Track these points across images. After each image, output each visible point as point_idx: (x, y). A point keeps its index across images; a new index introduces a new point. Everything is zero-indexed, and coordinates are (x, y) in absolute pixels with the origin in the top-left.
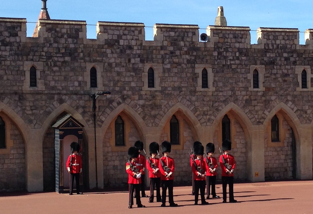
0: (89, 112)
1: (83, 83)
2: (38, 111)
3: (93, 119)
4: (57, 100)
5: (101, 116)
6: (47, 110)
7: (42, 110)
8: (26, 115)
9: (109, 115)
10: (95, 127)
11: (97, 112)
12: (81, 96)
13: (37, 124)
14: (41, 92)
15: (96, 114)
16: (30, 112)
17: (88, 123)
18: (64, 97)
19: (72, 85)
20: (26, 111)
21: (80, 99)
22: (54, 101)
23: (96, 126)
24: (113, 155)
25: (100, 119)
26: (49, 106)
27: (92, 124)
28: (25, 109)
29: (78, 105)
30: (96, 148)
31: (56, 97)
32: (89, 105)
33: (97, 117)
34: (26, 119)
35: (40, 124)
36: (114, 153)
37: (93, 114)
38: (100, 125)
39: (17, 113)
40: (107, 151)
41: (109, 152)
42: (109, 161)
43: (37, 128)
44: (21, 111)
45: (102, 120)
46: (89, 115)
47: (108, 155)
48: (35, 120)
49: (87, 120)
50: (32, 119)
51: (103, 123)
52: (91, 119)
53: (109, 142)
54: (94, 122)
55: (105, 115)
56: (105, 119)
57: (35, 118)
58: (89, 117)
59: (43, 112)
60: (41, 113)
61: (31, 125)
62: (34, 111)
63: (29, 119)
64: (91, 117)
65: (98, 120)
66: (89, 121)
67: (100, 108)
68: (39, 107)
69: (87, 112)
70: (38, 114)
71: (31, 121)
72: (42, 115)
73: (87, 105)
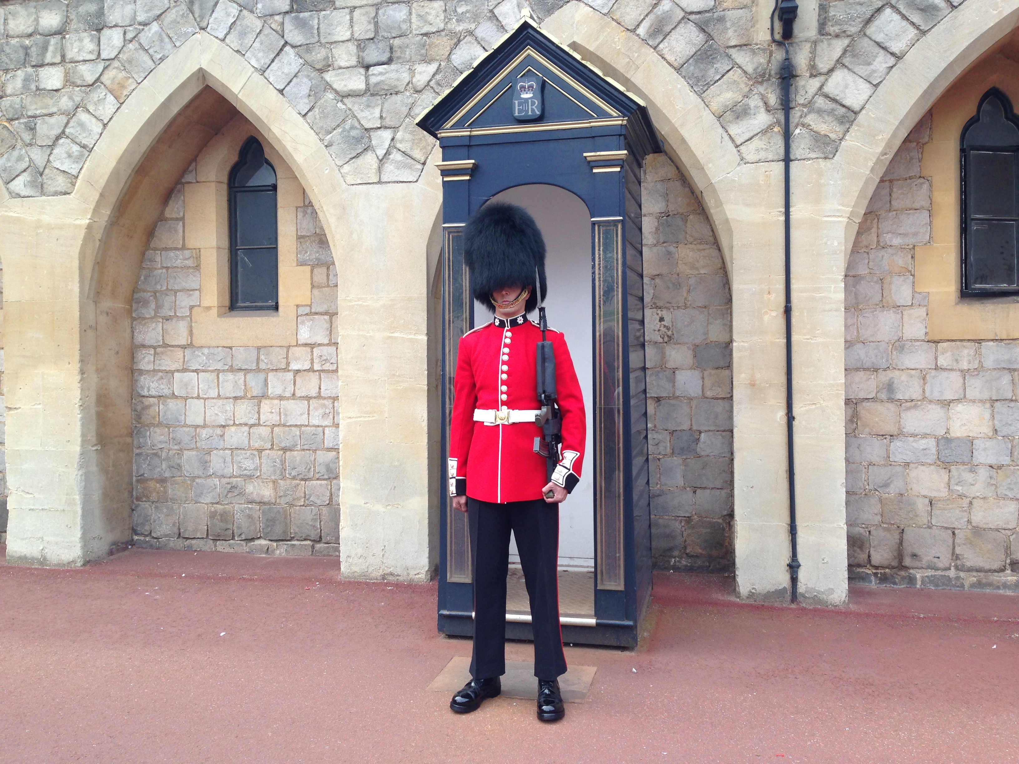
0: (741, 46)
2: (405, 77)
3: (773, 99)
5: (839, 76)
7: (430, 61)
8: (330, 96)
9: (898, 57)
10: (787, 160)
11: (807, 47)
13: (396, 156)
15: (802, 59)
16: (357, 82)
17: (734, 130)
23: (799, 150)
24: (942, 361)
25: (827, 96)
26: (471, 33)
27: (764, 132)
28: (326, 67)
29: (665, 6)
30: (788, 311)
33: (804, 86)
34: (334, 124)
35: (411, 153)
36: (949, 354)
37: (774, 67)
38: (827, 144)
39: (281, 91)
40: (896, 338)
41: (911, 340)
42: (909, 409)
43: (394, 182)
44: (305, 80)
45: (847, 102)
46: (745, 72)
47: (897, 365)
48: (386, 128)
49: (727, 106)
50: (368, 126)
51: (854, 127)
52: (761, 104)
53: (913, 276)
54: (778, 122)
55: (869, 64)
56: (869, 94)
57: (381, 117)
58: (742, 86)
59: (434, 75)
60: (419, 84)
61: (360, 161)
62: (381, 74)
63: (347, 127)
64: (761, 89)
65: (815, 102)
66: (742, 120)
67: (832, 13)
68: (407, 46)
69: (732, 52)
70: (402, 88)
71: (360, 140)
72: (427, 98)
73: (728, 4)
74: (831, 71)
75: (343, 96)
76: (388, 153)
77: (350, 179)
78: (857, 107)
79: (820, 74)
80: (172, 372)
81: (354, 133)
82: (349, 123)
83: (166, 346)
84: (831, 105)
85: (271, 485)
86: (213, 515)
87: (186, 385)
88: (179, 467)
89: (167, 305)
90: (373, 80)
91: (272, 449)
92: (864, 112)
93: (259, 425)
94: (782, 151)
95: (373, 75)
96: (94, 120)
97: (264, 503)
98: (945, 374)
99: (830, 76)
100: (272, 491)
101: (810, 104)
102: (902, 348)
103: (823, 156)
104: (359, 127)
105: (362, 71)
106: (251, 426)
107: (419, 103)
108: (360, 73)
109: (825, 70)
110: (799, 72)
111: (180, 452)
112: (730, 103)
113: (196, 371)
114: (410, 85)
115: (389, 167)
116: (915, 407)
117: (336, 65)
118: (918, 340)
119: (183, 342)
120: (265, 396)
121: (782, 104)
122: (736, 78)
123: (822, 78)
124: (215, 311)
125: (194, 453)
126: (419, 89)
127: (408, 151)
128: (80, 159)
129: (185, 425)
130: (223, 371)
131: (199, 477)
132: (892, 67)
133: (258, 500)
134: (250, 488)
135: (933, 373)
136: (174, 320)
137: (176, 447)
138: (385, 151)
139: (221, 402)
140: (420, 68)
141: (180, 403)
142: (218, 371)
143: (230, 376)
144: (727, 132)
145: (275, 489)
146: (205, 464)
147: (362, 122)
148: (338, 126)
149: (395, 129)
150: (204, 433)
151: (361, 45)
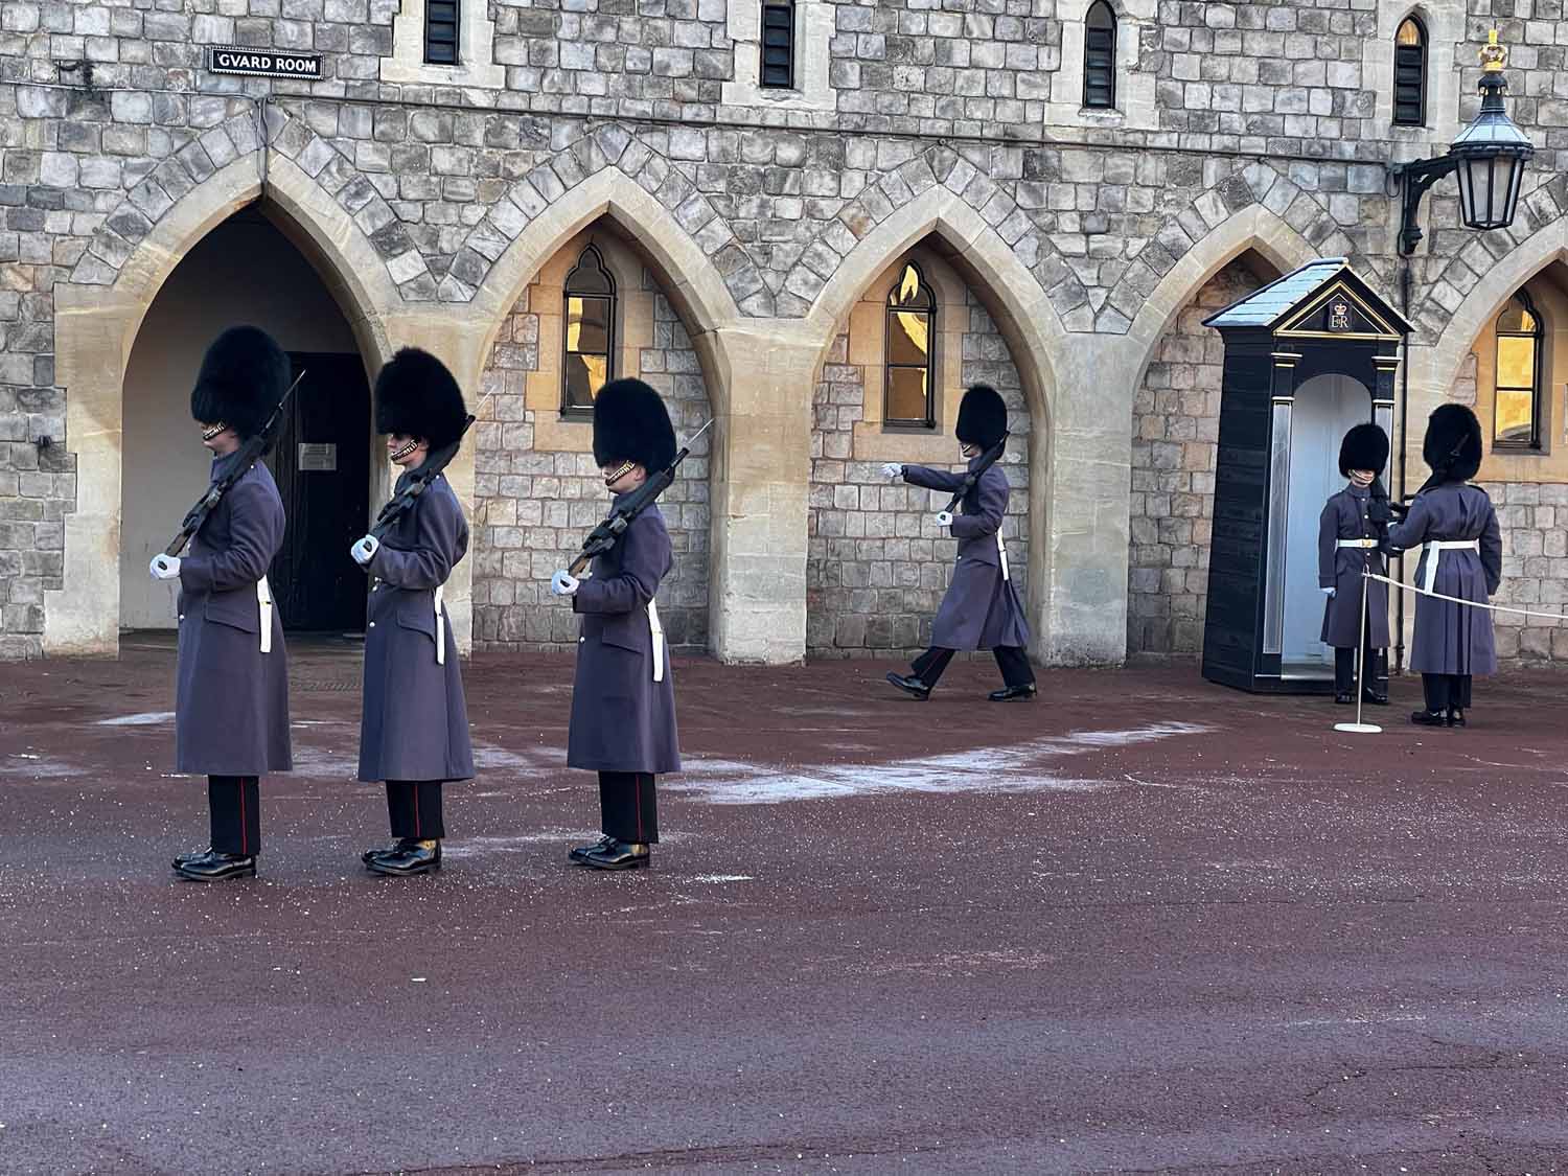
0: (1376, 256)
1: (1354, 102)
2: (1120, 246)
3: (1398, 298)
4: (1218, 189)
5: (1441, 285)
6: (1162, 239)
7: (1141, 237)
8: (1055, 255)
9: (1480, 277)
10: (1405, 344)
11: (1421, 262)
12: (1340, 171)
13: (1109, 311)
14: (1139, 139)
15: (1417, 271)
16: (1078, 246)
18: (1252, 173)
19: (1297, 107)
20: (1054, 238)
21: (1338, 187)
22: (1204, 191)
23: (1413, 338)
25: (1433, 300)
26: (1175, 218)
28: (1052, 228)
29: (1324, 217)
31: (1213, 169)
32: (1380, 220)
33: (1418, 291)
34: (1057, 280)
35: (1124, 311)
37: (1398, 274)
38: (1431, 335)
39: (1012, 247)
43: (1107, 333)
44: (1034, 239)
45: (1446, 306)
46: (1378, 275)
48: (1102, 287)
50: (1086, 283)
51: (1450, 325)
52: (1389, 300)
55: (1460, 280)
56: (1460, 302)
57: (1098, 278)
59: (1144, 248)
60: (1130, 254)
61: (1079, 312)
62: (1100, 242)
63: (1069, 282)
64: (1389, 289)
65: (1425, 303)
67: (1439, 239)
68: (1122, 221)
69: (1369, 258)
70: (1116, 255)
71: (1079, 295)
72: (1138, 265)
73: (1368, 222)
74: (1437, 281)
75: (1064, 256)
76: (1102, 308)
77: (1069, 327)
78: (1451, 310)
79: (1429, 284)
80: (833, 485)
81: (1074, 288)
82: (1071, 280)
83: (825, 458)
84: (1436, 307)
85: (930, 596)
86: (872, 624)
87: (847, 498)
88: (836, 578)
89: (829, 419)
90: (1092, 246)
91: (932, 561)
92: (1456, 315)
93: (920, 538)
95: (1093, 241)
96: (832, 252)
97: (924, 613)
99: (1435, 286)
100: (931, 602)
101: (1422, 305)
103: (1429, 344)
104: (1078, 283)
105: (1084, 237)
106: (912, 539)
107: (1131, 269)
108: (1081, 239)
109: (1432, 281)
110: (1415, 281)
111: (839, 564)
113: (859, 485)
114: (1123, 254)
115: (1101, 319)
117: (1060, 229)
119: (845, 456)
120: (927, 511)
121: (1403, 302)
122: (1372, 278)
123: (1429, 287)
124: (878, 427)
125: (853, 564)
126: (1131, 257)
127: (1120, 309)
128: (816, 287)
129: (845, 537)
130: (886, 485)
131: (857, 588)
132: (1475, 284)
133: (917, 609)
134: (909, 598)
136: (837, 433)
137: (833, 559)
138: (1099, 307)
139: (881, 516)
140: (1131, 241)
141: (840, 515)
142: (881, 485)
143: (892, 490)
145: (934, 599)
146: (862, 574)
147: (1081, 280)
148: (1061, 281)
149: (1110, 290)
150: (865, 546)
151: (1082, 216)
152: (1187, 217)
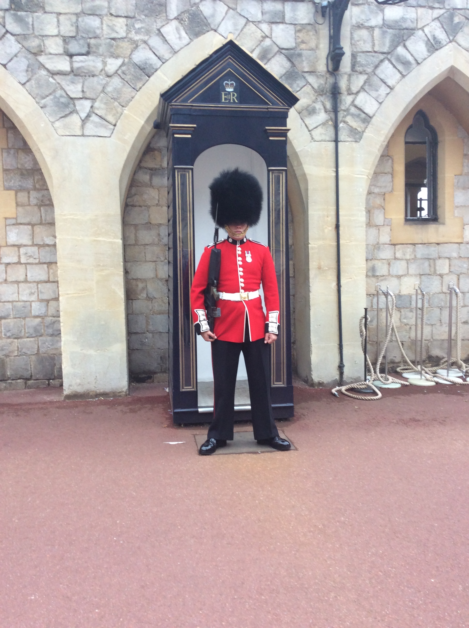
0: (311, 72)
2: (100, 66)
3: (329, 105)
4: (180, 19)
5: (362, 96)
6: (136, 59)
7: (117, 57)
8: (43, 72)
9: (391, 89)
10: (336, 141)
11: (346, 77)
12: (279, 5)
13: (94, 118)
15: (343, 84)
16: (64, 65)
17: (307, 121)
18: (207, 8)
21: (277, 18)
22: (168, 21)
23: (342, 136)
24: (398, 255)
25: (356, 107)
26: (145, 42)
27: (324, 124)
28: (40, 51)
29: (268, 42)
30: (337, 227)
31: (174, 4)
32: (313, 44)
33: (344, 100)
34: (47, 93)
35: (107, 118)
36: (401, 251)
37: (328, 87)
38: (356, 134)
39: (4, 66)
40: (376, 243)
41: (383, 244)
42: (382, 280)
43: (94, 136)
44: (23, 59)
45: (366, 111)
46: (313, 88)
47: (376, 257)
48: (86, 99)
49: (303, 107)
50: (73, 96)
51: (370, 126)
52: (322, 107)
53: (384, 209)
54: (331, 119)
55: (377, 91)
56: (377, 107)
57: (83, 91)
58: (312, 96)
59: (120, 67)
60: (109, 71)
61: (67, 120)
62: (82, 61)
63: (58, 95)
64: (322, 98)
65: (350, 109)
66: (312, 116)
67: (359, 59)
68: (100, 45)
69: (306, 75)
70: (97, 73)
71: (66, 106)
72: (116, 82)
73: (303, 46)
74: (358, 92)
75: (53, 74)
76: (88, 116)
77: (61, 132)
78: (371, 114)
79: (353, 94)
81: (63, 100)
82: (59, 92)
84: (357, 112)
90: (76, 65)
92: (374, 117)
94: (333, 136)
95: (76, 61)
98: (398, 262)
99: (357, 95)
101: (347, 110)
102: (379, 248)
103: (354, 140)
104: (65, 96)
105: (68, 58)
107: (110, 84)
108: (65, 59)
109: (355, 92)
110: (342, 91)
112: (305, 105)
114: (103, 71)
115: (89, 126)
116: (385, 279)
117: (47, 51)
118: (386, 244)
121: (333, 109)
122: (309, 90)
123: (353, 96)
126: (110, 74)
127: (104, 116)
132: (388, 94)
135: (394, 261)
138: (86, 115)
140: (110, 61)
144: (304, 122)
147: (68, 93)
148: (50, 94)
149: (93, 100)
151: (66, 40)
152: (155, 41)
